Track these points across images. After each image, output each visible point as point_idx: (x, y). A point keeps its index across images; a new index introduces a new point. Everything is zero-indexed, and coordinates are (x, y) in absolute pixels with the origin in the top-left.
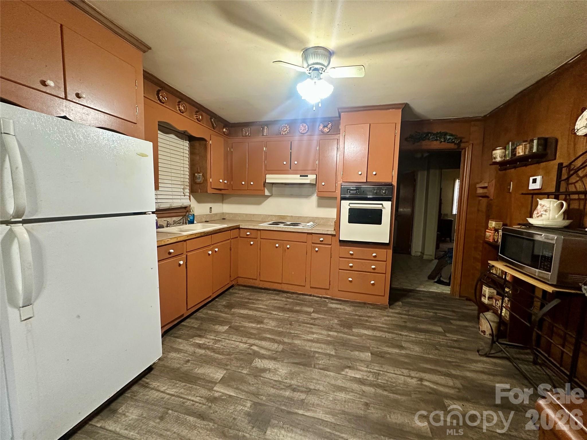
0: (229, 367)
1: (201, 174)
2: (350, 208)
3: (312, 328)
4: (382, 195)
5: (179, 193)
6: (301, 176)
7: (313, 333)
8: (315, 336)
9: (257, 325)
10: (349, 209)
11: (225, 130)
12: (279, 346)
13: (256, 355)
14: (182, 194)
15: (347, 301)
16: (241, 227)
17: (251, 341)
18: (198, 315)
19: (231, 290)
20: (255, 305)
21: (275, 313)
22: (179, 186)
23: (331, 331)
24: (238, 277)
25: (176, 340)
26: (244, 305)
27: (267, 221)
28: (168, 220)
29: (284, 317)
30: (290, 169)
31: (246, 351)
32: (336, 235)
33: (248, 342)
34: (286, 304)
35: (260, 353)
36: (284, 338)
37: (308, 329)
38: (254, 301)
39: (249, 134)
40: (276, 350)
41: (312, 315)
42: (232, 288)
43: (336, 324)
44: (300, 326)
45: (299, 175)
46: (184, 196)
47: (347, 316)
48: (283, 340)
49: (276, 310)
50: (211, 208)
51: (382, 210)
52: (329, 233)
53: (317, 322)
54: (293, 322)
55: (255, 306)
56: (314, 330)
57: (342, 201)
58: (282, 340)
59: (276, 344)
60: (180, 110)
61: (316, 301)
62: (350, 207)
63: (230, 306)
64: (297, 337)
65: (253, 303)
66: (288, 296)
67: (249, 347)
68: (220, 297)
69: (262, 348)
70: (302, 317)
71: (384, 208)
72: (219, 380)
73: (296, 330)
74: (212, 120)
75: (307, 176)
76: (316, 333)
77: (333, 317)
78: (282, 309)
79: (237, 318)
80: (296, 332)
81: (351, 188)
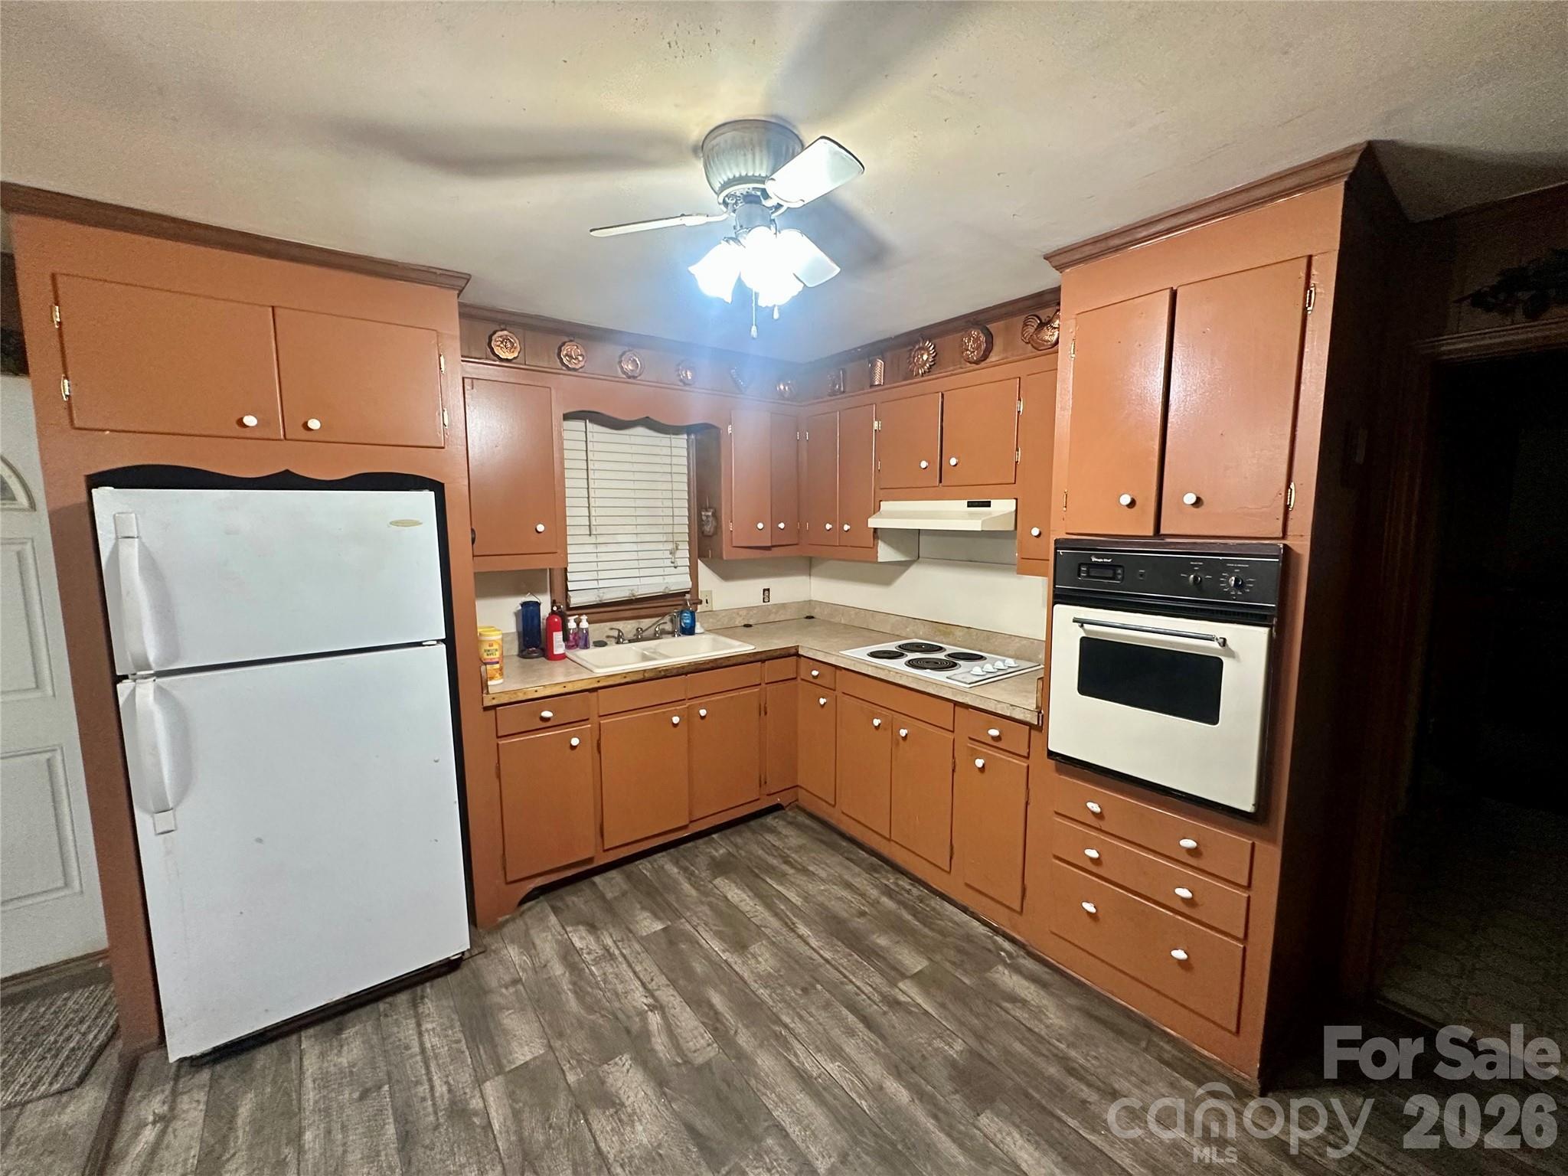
0: (557, 1044)
1: (710, 514)
2: (1084, 635)
3: (851, 1032)
4: (1228, 596)
5: (660, 563)
6: (970, 504)
7: (836, 1052)
8: (833, 1068)
9: (724, 951)
10: (1083, 640)
11: (782, 387)
12: (709, 1045)
13: (638, 1043)
14: (668, 563)
15: (1079, 984)
16: (801, 652)
17: (669, 996)
18: (640, 867)
19: (769, 820)
20: (782, 884)
21: (803, 930)
22: (660, 546)
23: (899, 1076)
24: (797, 786)
25: (547, 916)
26: (757, 876)
27: (904, 634)
28: (620, 628)
29: (816, 956)
30: (940, 481)
31: (629, 1017)
32: (1039, 727)
33: (657, 993)
34: (862, 914)
35: (649, 1041)
36: (747, 1027)
37: (836, 1033)
38: (791, 871)
39: (840, 387)
40: (689, 1055)
41: (901, 985)
42: (776, 814)
43: (945, 1058)
44: (827, 1006)
45: (966, 502)
46: (675, 567)
47: (1018, 1047)
48: (736, 1032)
49: (816, 922)
50: (768, 590)
51: (1219, 663)
52: (1017, 717)
53: (894, 1020)
54: (819, 987)
55: (780, 888)
56: (850, 1047)
57: (1057, 606)
58: (732, 1032)
59: (708, 1036)
60: (624, 373)
61: (969, 938)
62: (1085, 630)
63: (721, 868)
64: (779, 1040)
65: (784, 875)
66: (897, 885)
67: (646, 1008)
68: (728, 832)
69: (670, 1030)
70: (866, 982)
71: (1232, 654)
72: (513, 1067)
73: (801, 1017)
74: (733, 371)
75: (988, 504)
76: (847, 1060)
77: (962, 1023)
78: (837, 928)
79: (706, 909)
80: (792, 1025)
81: (1094, 559)
